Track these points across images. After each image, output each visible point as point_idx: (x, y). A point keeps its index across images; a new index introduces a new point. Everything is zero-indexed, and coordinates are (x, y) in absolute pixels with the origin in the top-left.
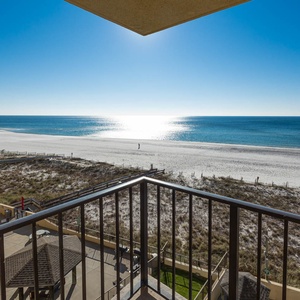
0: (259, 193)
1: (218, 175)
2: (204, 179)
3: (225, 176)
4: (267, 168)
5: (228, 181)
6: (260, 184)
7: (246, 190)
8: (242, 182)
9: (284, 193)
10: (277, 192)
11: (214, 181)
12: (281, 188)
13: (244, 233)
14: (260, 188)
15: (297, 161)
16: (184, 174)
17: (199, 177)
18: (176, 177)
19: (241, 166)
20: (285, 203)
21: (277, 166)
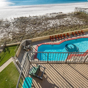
0: (30, 19)
1: (19, 17)
2: (15, 19)
3: (21, 17)
4: (32, 12)
5: (22, 18)
6: (30, 17)
7: (27, 19)
8: (26, 17)
9: (36, 18)
10: (34, 18)
11: (18, 19)
12: (35, 17)
13: (27, 30)
14: (30, 18)
15: (39, 9)
16: (8, 19)
17: (13, 19)
18: (5, 20)
19: (25, 12)
20: (36, 20)
21: (35, 11)
